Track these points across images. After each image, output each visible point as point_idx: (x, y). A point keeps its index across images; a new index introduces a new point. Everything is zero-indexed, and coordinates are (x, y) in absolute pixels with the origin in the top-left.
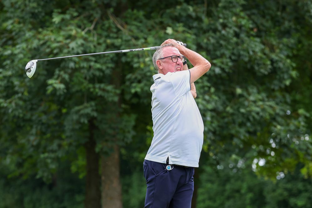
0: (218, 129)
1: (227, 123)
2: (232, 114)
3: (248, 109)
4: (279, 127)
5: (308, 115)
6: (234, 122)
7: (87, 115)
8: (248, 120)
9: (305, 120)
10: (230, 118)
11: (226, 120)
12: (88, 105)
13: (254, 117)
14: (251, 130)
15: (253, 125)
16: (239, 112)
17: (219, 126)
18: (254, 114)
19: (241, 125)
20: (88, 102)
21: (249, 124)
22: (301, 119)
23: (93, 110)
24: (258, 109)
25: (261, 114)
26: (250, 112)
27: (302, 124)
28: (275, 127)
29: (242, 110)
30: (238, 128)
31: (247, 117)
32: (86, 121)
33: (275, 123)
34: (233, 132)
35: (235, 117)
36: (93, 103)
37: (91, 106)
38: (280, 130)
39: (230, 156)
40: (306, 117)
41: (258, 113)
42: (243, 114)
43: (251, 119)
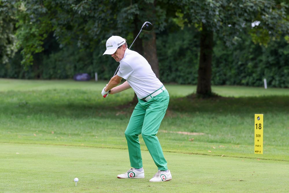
4: (267, 16)
7: (133, 14)
8: (245, 11)
9: (285, 10)
10: (233, 11)
13: (249, 10)
14: (247, 18)
19: (240, 15)
20: (133, 4)
21: (246, 15)
22: (282, 10)
23: (136, 10)
24: (252, 4)
25: (254, 8)
26: (246, 6)
27: (284, 13)
29: (241, 6)
32: (132, 18)
33: (264, 13)
37: (135, 7)
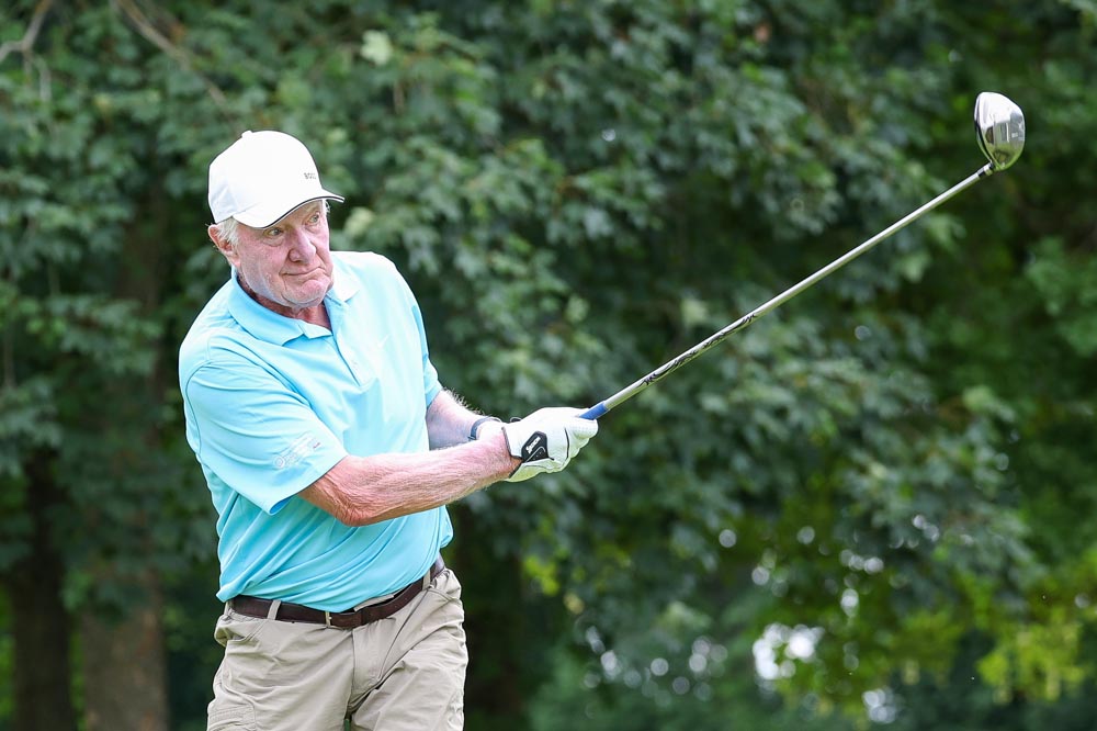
0: (602, 486)
1: (647, 461)
2: (668, 420)
3: (738, 396)
4: (878, 471)
5: (1007, 413)
6: (676, 457)
7: (20, 440)
8: (740, 441)
9: (994, 436)
10: (659, 437)
11: (640, 446)
12: (21, 395)
13: (763, 431)
14: (755, 486)
15: (760, 462)
16: (698, 406)
17: (607, 474)
18: (761, 417)
19: (708, 466)
20: (19, 380)
21: (741, 462)
22: (975, 434)
23: (42, 418)
24: (780, 396)
25: (796, 416)
26: (745, 408)
27: (985, 454)
28: (863, 470)
29: (713, 403)
30: (692, 484)
31: (733, 430)
32: (16, 470)
33: (860, 456)
34: (672, 499)
35: (680, 432)
36: (43, 387)
37: (36, 400)
38: (884, 485)
39: (662, 607)
40: (1000, 425)
41: (780, 413)
42: (716, 418)
43: (753, 437)
